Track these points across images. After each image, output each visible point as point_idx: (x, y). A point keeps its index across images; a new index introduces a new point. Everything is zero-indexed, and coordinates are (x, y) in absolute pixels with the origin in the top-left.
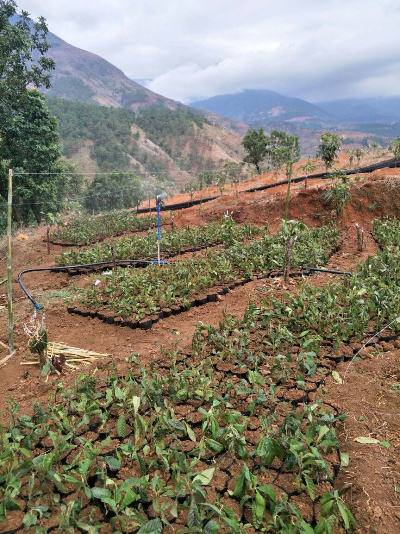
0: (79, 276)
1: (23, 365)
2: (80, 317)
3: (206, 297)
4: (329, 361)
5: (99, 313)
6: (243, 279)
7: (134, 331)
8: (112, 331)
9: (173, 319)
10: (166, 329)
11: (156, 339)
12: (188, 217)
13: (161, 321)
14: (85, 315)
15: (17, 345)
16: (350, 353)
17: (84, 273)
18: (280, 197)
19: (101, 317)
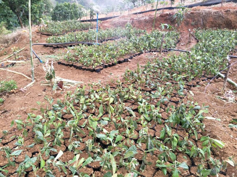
0: (58, 49)
1: (42, 86)
2: (64, 66)
3: (123, 60)
4: (187, 86)
5: (74, 64)
6: (139, 52)
7: (92, 73)
8: (82, 73)
9: (109, 69)
10: (107, 73)
11: (103, 77)
12: (106, 24)
13: (104, 69)
14: (67, 65)
15: (36, 78)
16: (195, 84)
17: (61, 47)
18: (151, 17)
19: (75, 67)
